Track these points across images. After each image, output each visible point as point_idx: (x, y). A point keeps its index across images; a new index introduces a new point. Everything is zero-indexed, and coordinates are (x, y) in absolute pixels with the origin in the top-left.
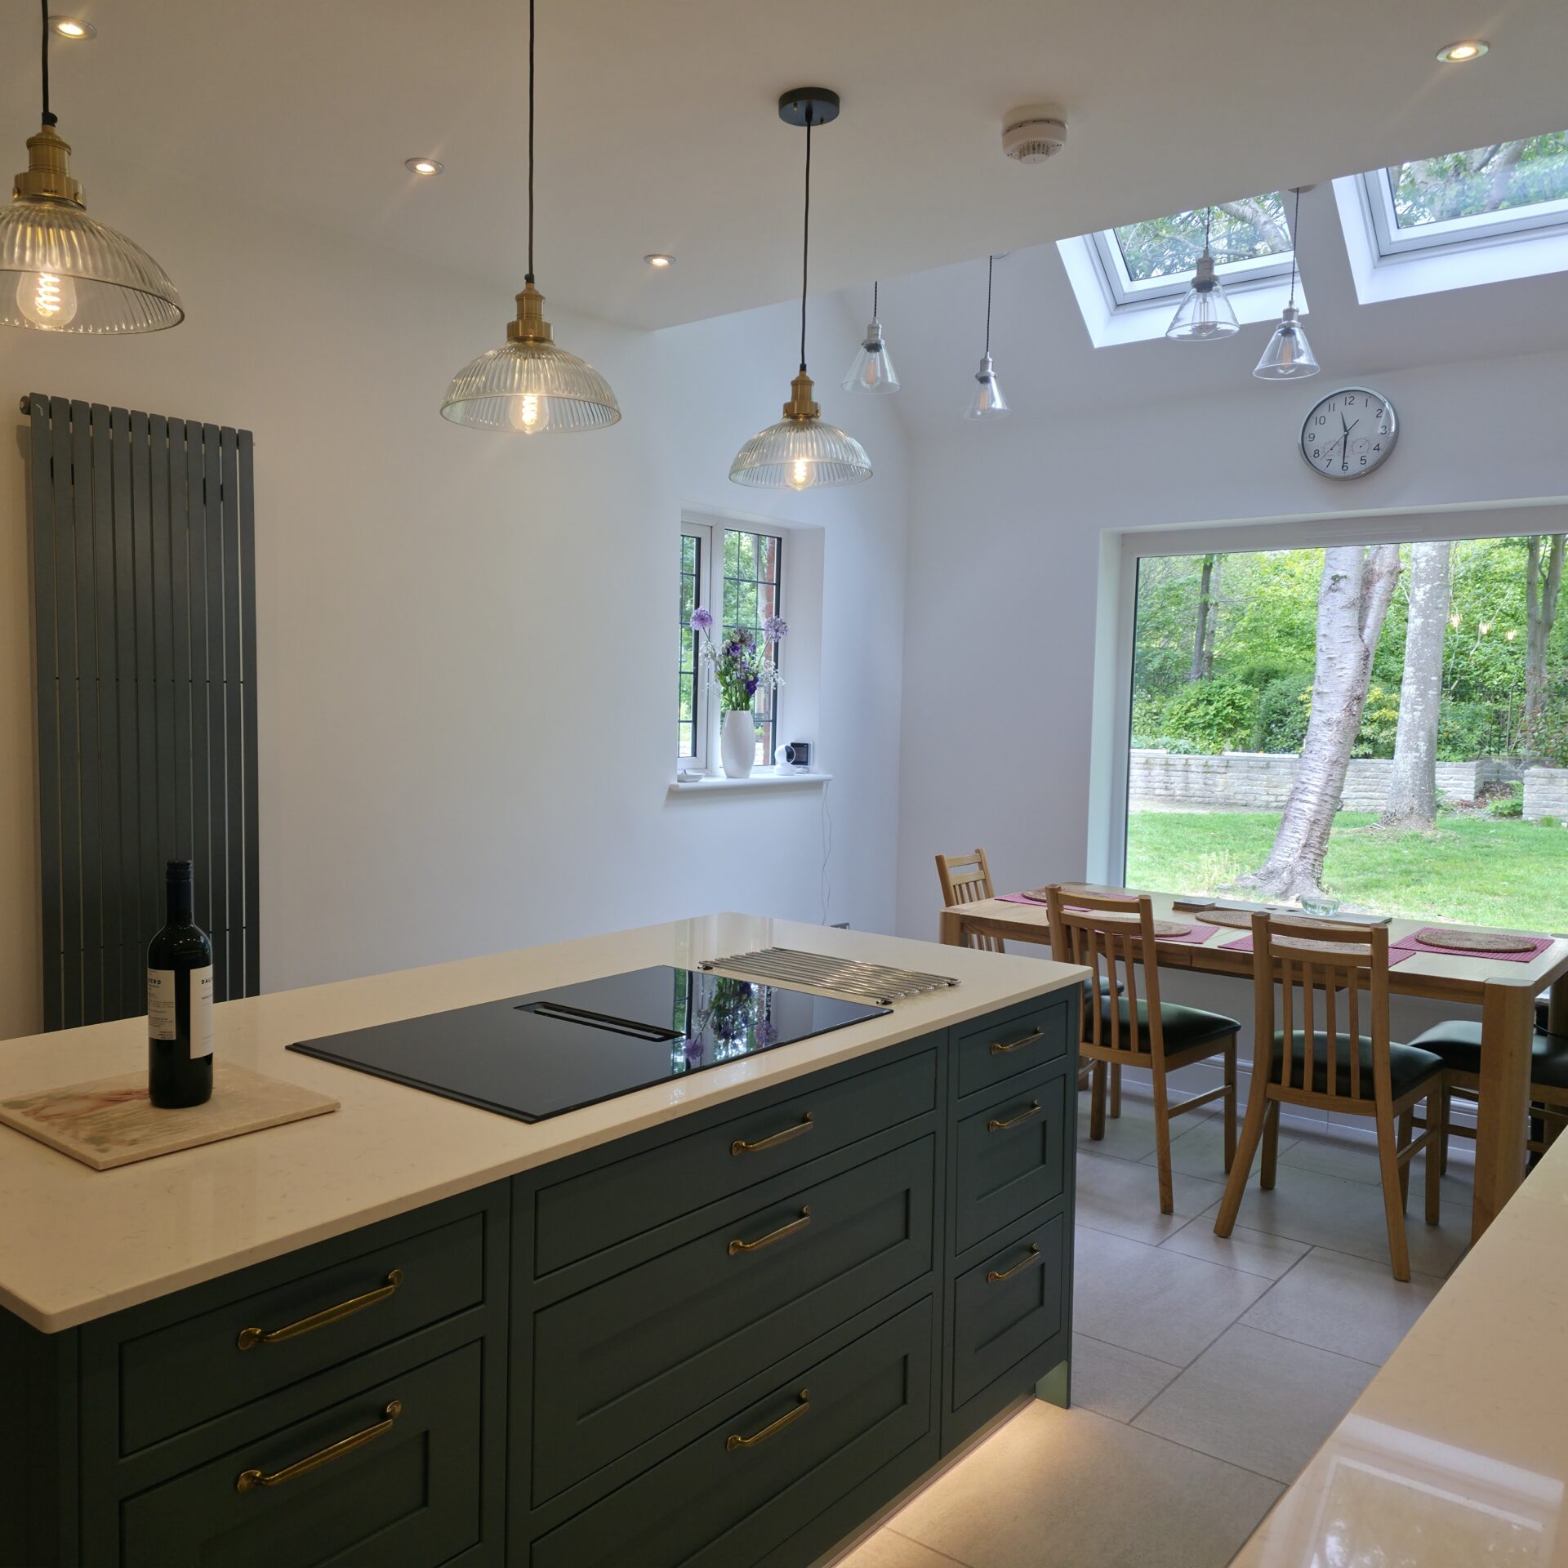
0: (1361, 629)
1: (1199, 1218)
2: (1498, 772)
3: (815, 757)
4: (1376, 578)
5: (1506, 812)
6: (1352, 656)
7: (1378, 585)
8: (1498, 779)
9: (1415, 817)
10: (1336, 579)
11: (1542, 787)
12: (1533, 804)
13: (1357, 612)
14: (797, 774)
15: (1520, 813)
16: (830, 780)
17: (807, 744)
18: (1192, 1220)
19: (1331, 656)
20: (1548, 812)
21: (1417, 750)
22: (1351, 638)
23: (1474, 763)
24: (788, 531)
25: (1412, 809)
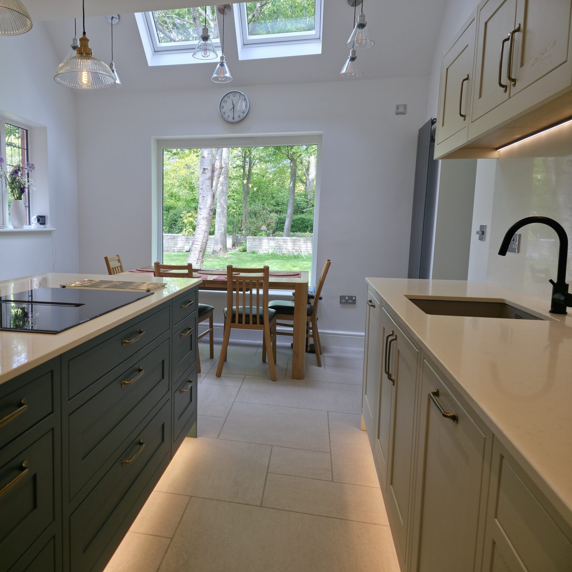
0: (212, 187)
1: (209, 373)
2: (237, 239)
3: (48, 221)
4: (216, 170)
5: (242, 250)
6: (209, 196)
7: (216, 172)
8: (237, 241)
9: (221, 251)
10: (204, 169)
11: (252, 242)
12: (250, 247)
13: (211, 181)
14: (41, 228)
15: (246, 251)
16: (55, 231)
17: (45, 216)
18: (207, 373)
19: (204, 196)
20: (253, 250)
21: (222, 230)
22: (209, 190)
23: (232, 236)
24: (30, 127)
25: (221, 249)
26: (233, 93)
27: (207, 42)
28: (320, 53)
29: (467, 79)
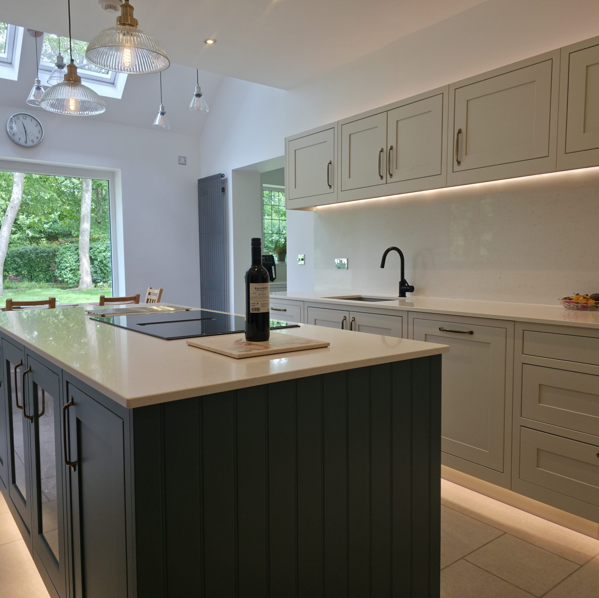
26: (24, 115)
27: (62, 70)
28: (120, 98)
29: (330, 163)
